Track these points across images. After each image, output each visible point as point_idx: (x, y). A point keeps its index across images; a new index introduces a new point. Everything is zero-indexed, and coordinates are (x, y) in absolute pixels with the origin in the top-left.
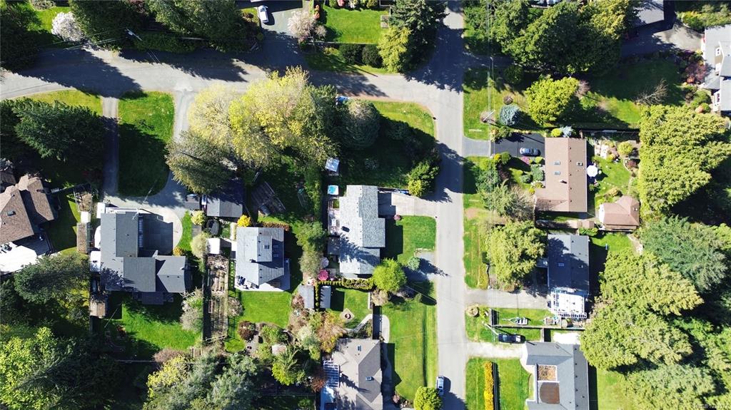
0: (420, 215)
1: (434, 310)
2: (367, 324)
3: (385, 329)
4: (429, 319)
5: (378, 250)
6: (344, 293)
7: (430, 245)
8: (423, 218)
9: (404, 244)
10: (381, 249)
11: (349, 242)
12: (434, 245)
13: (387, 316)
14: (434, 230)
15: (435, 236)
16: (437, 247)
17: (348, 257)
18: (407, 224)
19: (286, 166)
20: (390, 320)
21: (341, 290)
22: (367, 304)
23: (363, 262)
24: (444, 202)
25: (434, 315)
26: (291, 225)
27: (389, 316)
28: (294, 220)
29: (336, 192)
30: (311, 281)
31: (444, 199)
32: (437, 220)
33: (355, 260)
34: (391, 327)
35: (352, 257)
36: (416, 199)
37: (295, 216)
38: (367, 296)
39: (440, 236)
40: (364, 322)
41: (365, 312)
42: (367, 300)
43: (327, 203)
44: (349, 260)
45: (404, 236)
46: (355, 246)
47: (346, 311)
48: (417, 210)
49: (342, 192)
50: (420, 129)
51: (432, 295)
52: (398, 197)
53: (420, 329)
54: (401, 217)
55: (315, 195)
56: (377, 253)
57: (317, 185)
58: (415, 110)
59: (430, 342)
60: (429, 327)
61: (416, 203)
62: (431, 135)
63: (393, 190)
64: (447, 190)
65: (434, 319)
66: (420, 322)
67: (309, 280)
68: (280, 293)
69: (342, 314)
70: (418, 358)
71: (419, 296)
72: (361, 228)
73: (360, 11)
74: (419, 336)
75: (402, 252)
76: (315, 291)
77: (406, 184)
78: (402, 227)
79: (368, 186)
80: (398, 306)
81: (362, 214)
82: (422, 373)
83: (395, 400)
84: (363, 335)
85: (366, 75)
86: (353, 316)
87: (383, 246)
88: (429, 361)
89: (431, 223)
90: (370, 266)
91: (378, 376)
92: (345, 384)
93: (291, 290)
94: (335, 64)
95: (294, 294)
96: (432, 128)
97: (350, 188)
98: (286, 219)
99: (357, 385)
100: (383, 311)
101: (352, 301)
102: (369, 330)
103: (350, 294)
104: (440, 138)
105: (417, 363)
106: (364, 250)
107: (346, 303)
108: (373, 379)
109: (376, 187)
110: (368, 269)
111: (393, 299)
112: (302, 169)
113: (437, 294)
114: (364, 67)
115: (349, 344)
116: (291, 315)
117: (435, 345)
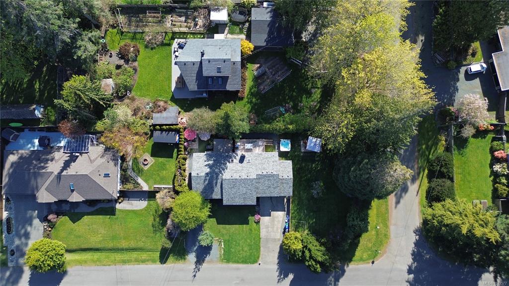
0: (261, 245)
1: (154, 261)
2: (138, 184)
3: (132, 205)
4: (144, 256)
5: (219, 197)
6: (172, 157)
7: (228, 257)
8: (258, 249)
9: (227, 226)
10: (221, 200)
11: (228, 163)
12: (228, 261)
13: (146, 207)
14: (245, 262)
15: (238, 262)
16: (225, 265)
17: (211, 162)
18: (251, 230)
19: (309, 94)
20: (141, 210)
21: (175, 155)
22: (159, 184)
23: (205, 180)
24: (277, 274)
25: (148, 261)
26: (246, 100)
27: (146, 209)
28: (251, 102)
29: (283, 149)
30: (184, 120)
31: (280, 274)
32: (256, 265)
33: (208, 170)
34: (134, 212)
35: (210, 166)
36: (279, 240)
37: (255, 104)
38: (169, 184)
39: (238, 269)
40: (140, 181)
41: (151, 181)
42: (164, 184)
43: (271, 139)
44: (207, 163)
45: (237, 226)
46: (224, 170)
47: (151, 160)
48: (267, 240)
49: (283, 155)
50: (360, 245)
51: (171, 258)
52: (281, 219)
53: (133, 244)
54: (258, 222)
55: (279, 125)
56: (216, 195)
57: (291, 127)
58: (382, 239)
59: (118, 256)
60: (134, 255)
61: (275, 240)
62: (354, 258)
63: (288, 214)
64: (291, 276)
65: (143, 261)
66: (141, 244)
67: (184, 119)
68: (170, 87)
69: (147, 156)
70: (100, 242)
71: (169, 245)
72: (244, 177)
73: (490, 177)
74: (124, 244)
75: (219, 223)
76: (172, 125)
77: (296, 229)
78: (248, 223)
79: (292, 185)
80: (158, 219)
81: (260, 177)
82: (83, 246)
83: (51, 217)
84: (125, 179)
85: (418, 183)
86: (146, 168)
87: (225, 203)
88: (96, 255)
89: (252, 258)
90: (201, 187)
91: (76, 198)
92: (67, 159)
93: (174, 100)
94: (427, 148)
95: (169, 102)
96: (362, 260)
97: (289, 164)
98: (252, 94)
99: (64, 173)
100: (152, 202)
101: (163, 167)
102: (129, 186)
103: (171, 165)
104: (351, 269)
105: (94, 241)
106: (219, 181)
107: (161, 160)
108: (72, 191)
109: (291, 194)
110: (199, 186)
111: (165, 214)
112: (307, 112)
113: (172, 264)
114: (426, 180)
115: (112, 163)
116: (147, 100)
117: (115, 262)
